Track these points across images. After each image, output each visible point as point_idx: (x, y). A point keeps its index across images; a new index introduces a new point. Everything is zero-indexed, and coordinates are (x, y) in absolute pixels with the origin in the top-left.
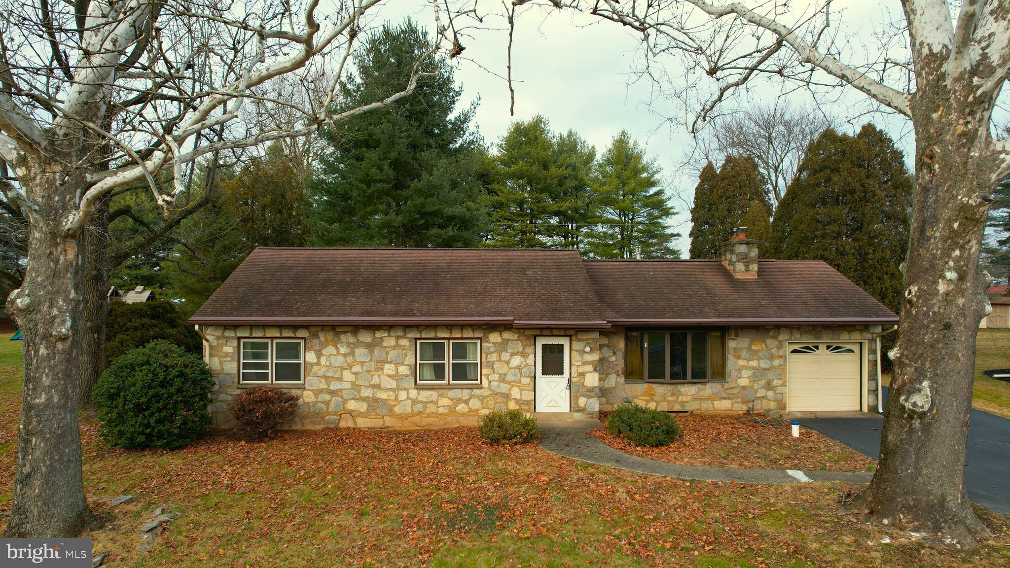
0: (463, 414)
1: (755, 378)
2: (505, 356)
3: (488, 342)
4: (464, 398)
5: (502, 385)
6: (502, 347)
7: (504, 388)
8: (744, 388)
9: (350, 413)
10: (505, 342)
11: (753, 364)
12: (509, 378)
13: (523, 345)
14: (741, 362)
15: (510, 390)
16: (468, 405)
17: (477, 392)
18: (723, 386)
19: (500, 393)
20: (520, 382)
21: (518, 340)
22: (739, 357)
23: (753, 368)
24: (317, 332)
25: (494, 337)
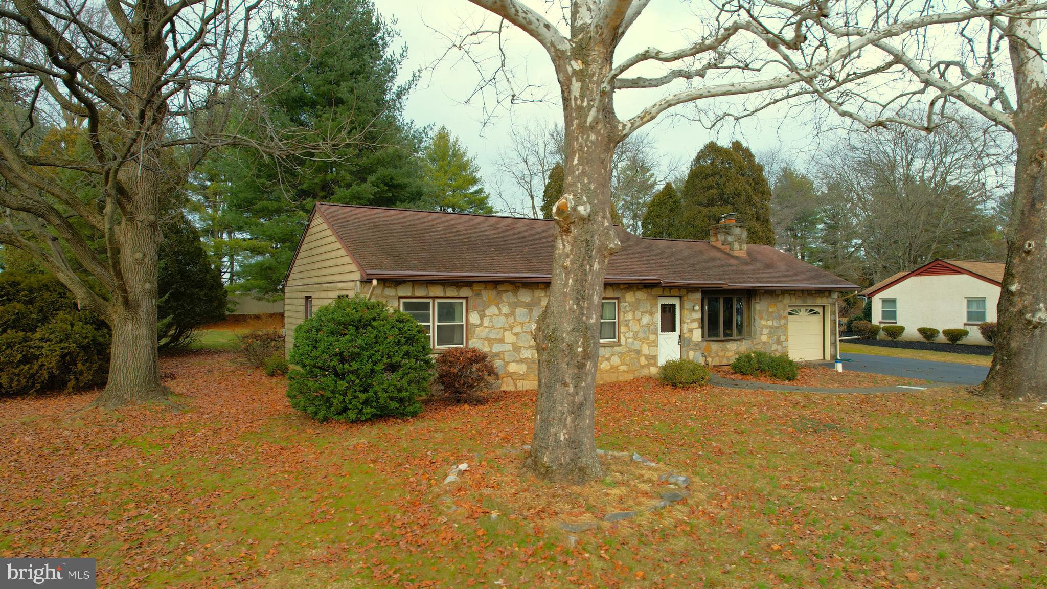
0: (607, 371)
1: (770, 335)
2: (638, 314)
3: (625, 301)
4: (607, 356)
5: (636, 342)
6: (635, 306)
7: (637, 345)
8: (764, 343)
9: (511, 375)
10: (638, 301)
11: (770, 323)
12: (641, 335)
13: (651, 305)
14: (763, 322)
15: (641, 346)
16: (609, 362)
17: (617, 349)
18: (752, 342)
19: (634, 350)
20: (648, 338)
21: (647, 299)
22: (761, 318)
23: (770, 327)
24: (480, 291)
25: (630, 297)
